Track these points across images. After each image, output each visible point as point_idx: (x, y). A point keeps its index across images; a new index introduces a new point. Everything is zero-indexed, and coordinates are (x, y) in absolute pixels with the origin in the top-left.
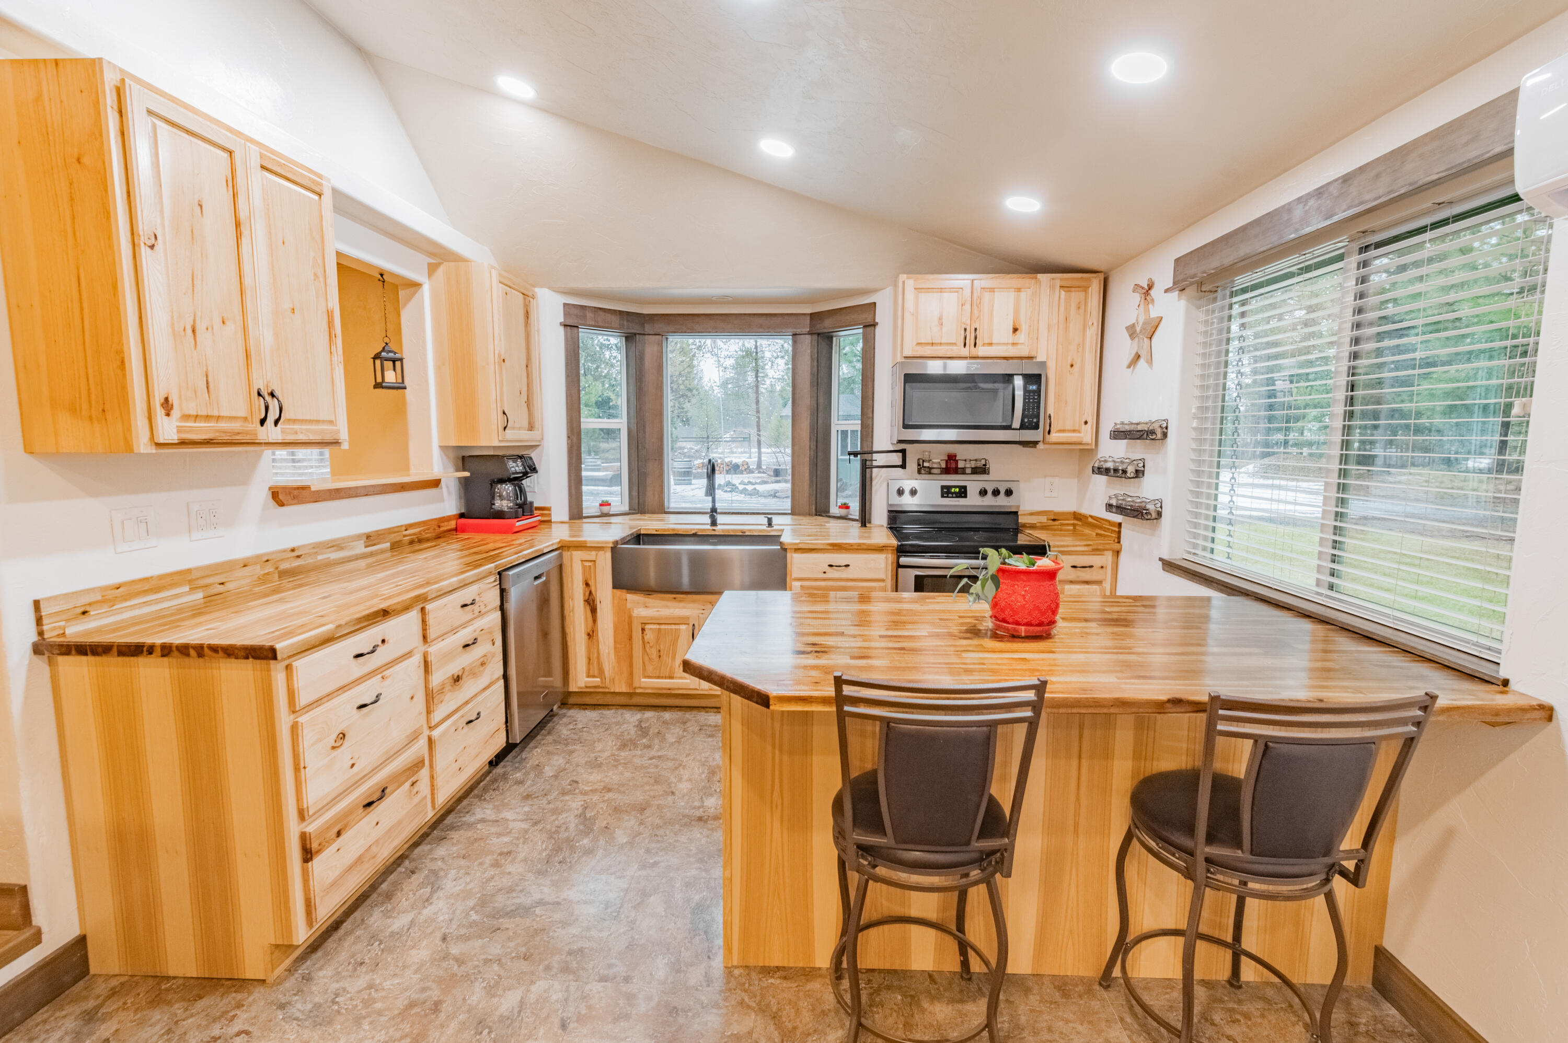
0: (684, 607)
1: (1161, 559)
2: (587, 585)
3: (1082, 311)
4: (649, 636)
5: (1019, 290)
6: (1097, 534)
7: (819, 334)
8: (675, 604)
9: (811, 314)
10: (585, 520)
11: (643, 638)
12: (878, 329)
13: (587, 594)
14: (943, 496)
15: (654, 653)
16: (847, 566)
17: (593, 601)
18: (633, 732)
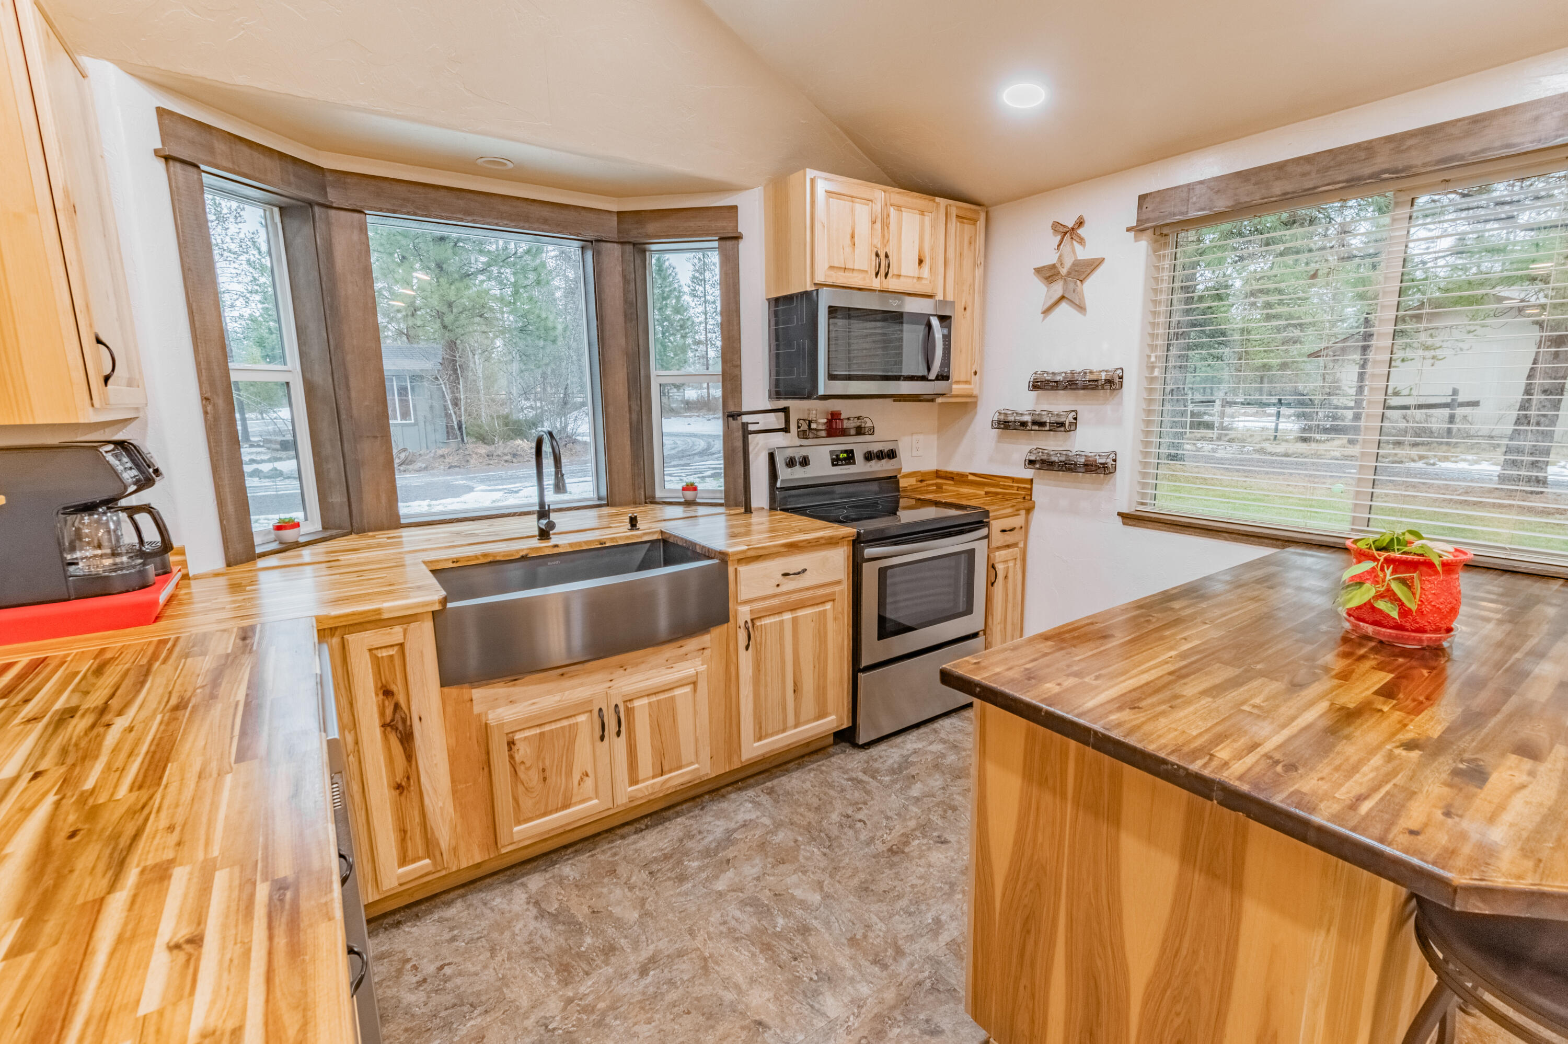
0: (582, 685)
1: (1119, 514)
2: (388, 693)
3: (973, 247)
4: (523, 751)
5: (922, 213)
6: (987, 493)
7: (634, 244)
8: (566, 683)
9: (619, 213)
10: (261, 563)
11: (512, 757)
12: (742, 245)
13: (389, 711)
14: (833, 465)
15: (532, 777)
16: (805, 570)
17: (404, 721)
18: (547, 932)
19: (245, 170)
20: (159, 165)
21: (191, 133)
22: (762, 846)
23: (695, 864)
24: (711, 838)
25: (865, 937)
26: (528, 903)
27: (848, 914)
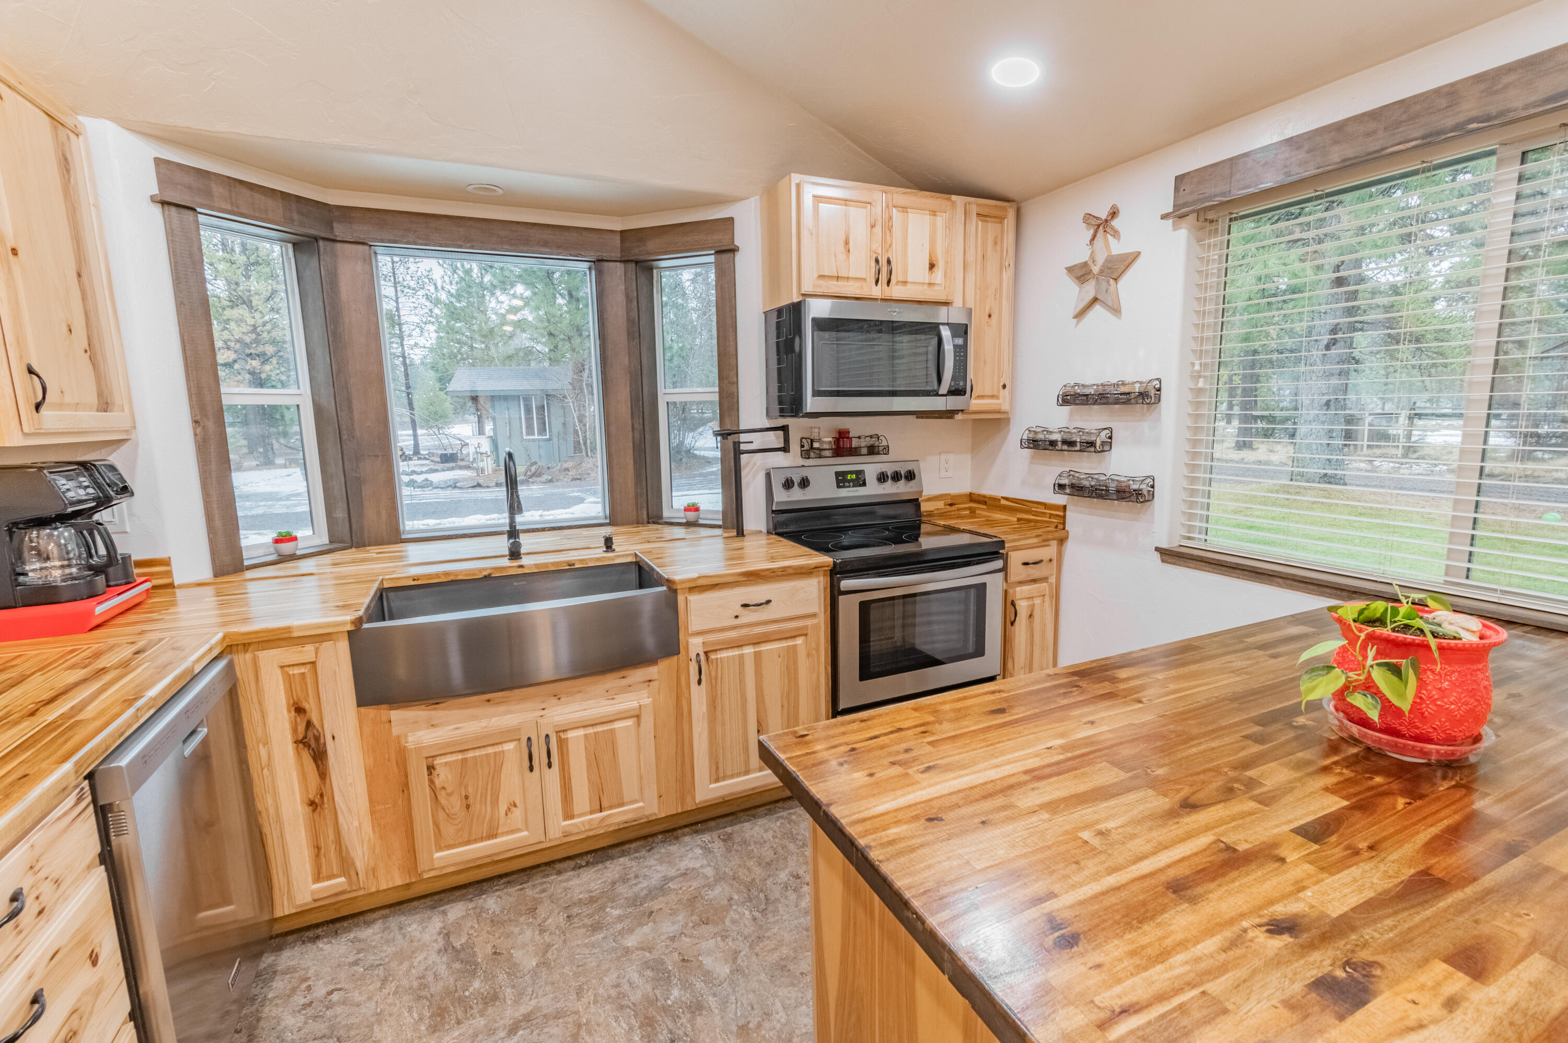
0: (510, 712)
1: (1157, 549)
2: (300, 710)
3: (998, 248)
4: (443, 776)
5: (934, 213)
6: (1019, 520)
7: (637, 262)
8: (490, 709)
9: (622, 232)
10: (249, 574)
11: (431, 782)
12: (739, 257)
13: (301, 728)
14: (839, 487)
15: (455, 804)
16: (768, 602)
17: (317, 739)
18: (442, 969)
19: (244, 210)
20: (157, 210)
21: (188, 179)
22: (692, 901)
23: (616, 912)
24: (644, 884)
25: (759, 1026)
26: (439, 934)
27: (751, 996)
